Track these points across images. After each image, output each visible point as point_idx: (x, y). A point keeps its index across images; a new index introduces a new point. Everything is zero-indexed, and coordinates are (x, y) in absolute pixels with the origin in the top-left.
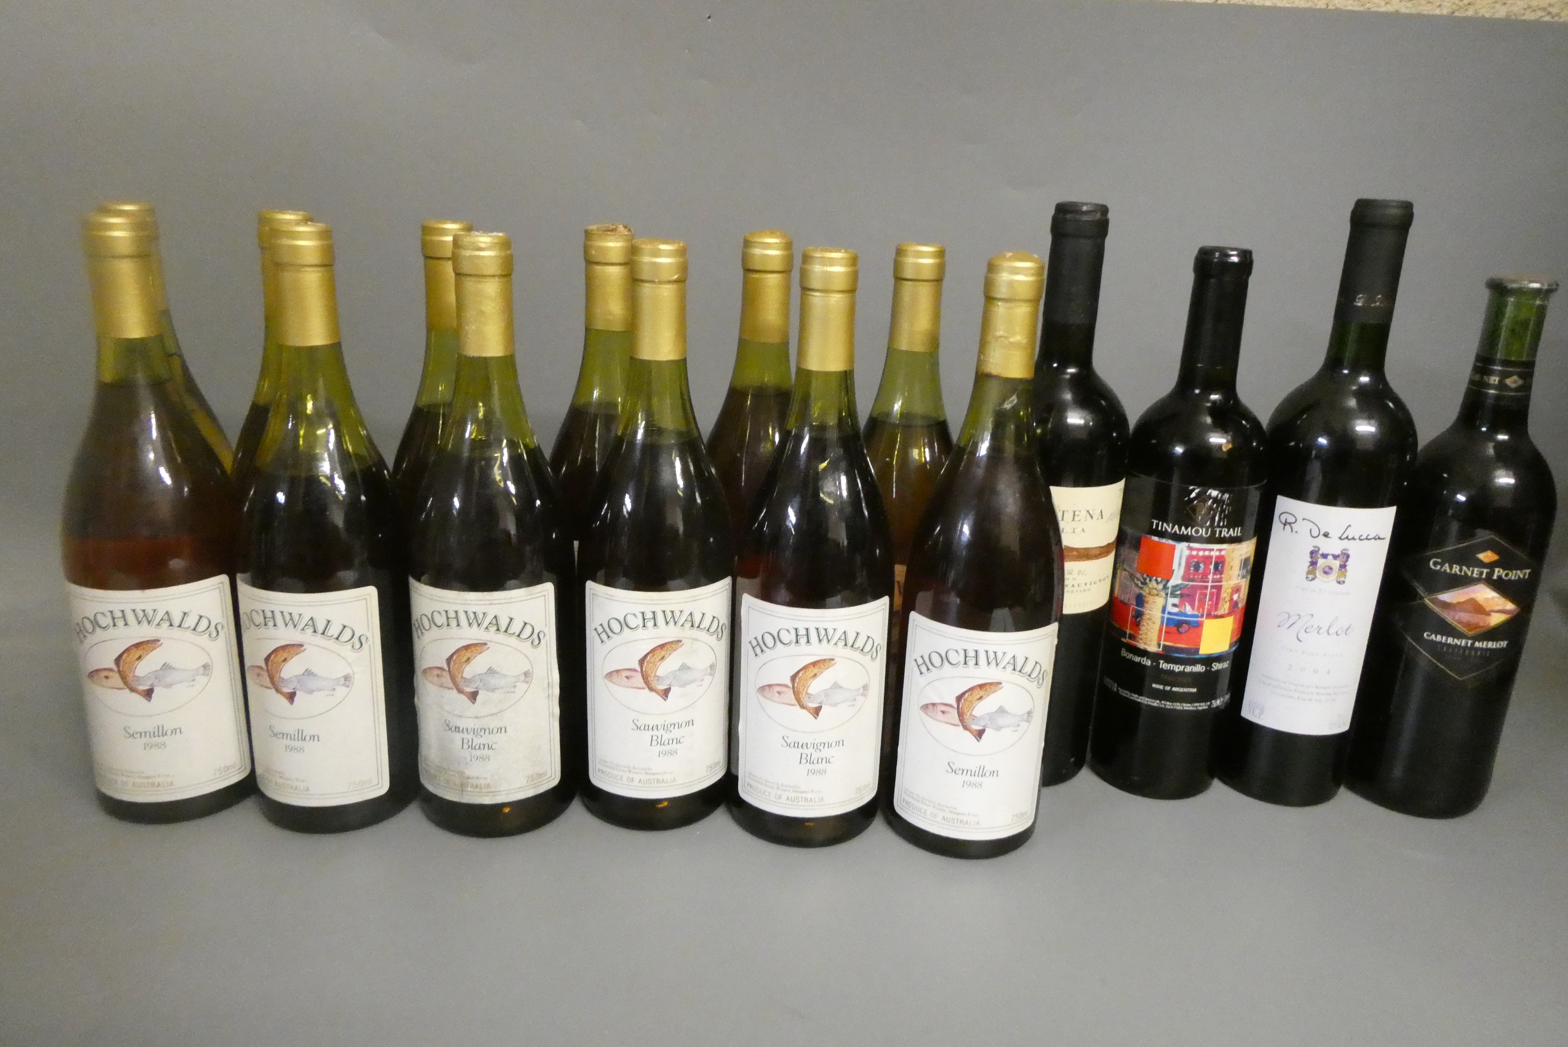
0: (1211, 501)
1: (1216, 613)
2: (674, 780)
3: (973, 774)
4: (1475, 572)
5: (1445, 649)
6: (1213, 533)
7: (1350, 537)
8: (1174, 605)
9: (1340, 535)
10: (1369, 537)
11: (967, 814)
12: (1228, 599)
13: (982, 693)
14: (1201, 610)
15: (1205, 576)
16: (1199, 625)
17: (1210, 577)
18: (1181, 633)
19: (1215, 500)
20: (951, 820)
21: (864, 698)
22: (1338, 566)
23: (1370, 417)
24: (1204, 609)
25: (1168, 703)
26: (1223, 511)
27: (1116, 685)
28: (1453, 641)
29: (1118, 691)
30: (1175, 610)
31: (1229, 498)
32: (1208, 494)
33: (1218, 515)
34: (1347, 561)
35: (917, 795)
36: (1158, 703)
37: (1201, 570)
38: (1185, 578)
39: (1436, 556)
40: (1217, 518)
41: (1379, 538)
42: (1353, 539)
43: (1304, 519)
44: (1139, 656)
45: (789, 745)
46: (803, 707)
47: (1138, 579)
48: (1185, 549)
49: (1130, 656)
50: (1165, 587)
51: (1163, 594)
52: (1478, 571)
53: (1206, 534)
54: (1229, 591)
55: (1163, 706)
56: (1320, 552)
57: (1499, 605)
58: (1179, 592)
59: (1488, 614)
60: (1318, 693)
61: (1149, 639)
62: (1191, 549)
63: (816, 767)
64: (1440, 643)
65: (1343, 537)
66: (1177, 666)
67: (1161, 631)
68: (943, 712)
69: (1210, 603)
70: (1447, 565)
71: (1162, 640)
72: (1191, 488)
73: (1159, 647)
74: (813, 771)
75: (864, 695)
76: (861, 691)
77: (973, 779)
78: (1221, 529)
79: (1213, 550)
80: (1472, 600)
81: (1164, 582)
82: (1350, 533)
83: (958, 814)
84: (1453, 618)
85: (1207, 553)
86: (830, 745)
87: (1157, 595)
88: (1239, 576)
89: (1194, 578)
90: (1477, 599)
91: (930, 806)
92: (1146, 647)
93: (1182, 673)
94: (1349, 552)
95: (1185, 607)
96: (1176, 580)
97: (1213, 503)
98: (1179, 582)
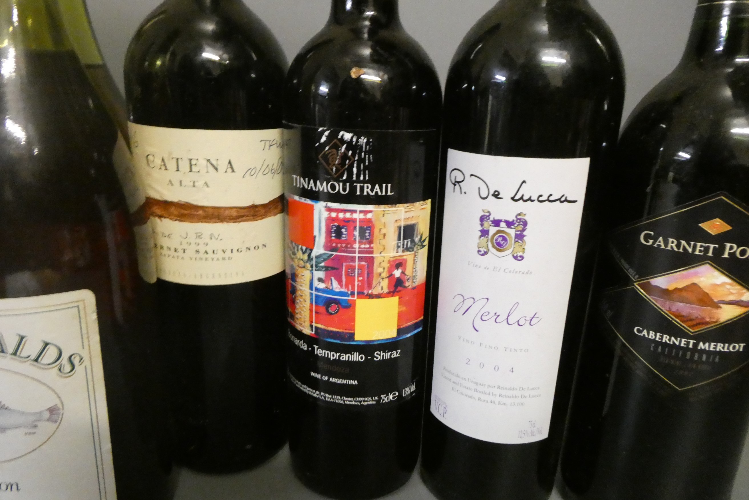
0: (345, 146)
1: (370, 292)
4: (698, 248)
5: (660, 349)
6: (353, 189)
7: (525, 198)
8: (320, 280)
9: (512, 196)
10: (551, 198)
12: (384, 275)
14: (350, 288)
15: (350, 243)
16: (350, 306)
17: (356, 246)
18: (331, 314)
19: (350, 144)
22: (513, 236)
23: (562, 47)
24: (354, 285)
25: (327, 395)
26: (361, 161)
28: (670, 340)
30: (322, 286)
31: (367, 143)
32: (339, 137)
33: (355, 165)
34: (524, 230)
36: (317, 395)
37: (344, 237)
38: (328, 247)
39: (648, 227)
40: (355, 170)
41: (566, 200)
42: (530, 199)
43: (472, 175)
44: (297, 338)
47: (290, 248)
48: (323, 210)
49: (292, 338)
50: (310, 259)
51: (308, 265)
52: (701, 246)
53: (344, 190)
54: (386, 265)
55: (323, 398)
56: (491, 218)
57: (732, 294)
58: (323, 264)
59: (716, 305)
60: (500, 395)
61: (303, 320)
62: (330, 210)
64: (654, 341)
65: (517, 198)
66: (332, 353)
67: (311, 310)
69: (361, 278)
70: (661, 239)
71: (314, 321)
72: (320, 129)
73: (312, 331)
78: (362, 185)
79: (354, 211)
80: (694, 284)
81: (308, 252)
82: (526, 192)
84: (669, 310)
85: (348, 215)
87: (304, 267)
88: (398, 247)
89: (336, 246)
90: (701, 285)
92: (302, 328)
93: (337, 362)
94: (526, 218)
95: (332, 283)
96: (319, 250)
97: (347, 149)
98: (322, 251)
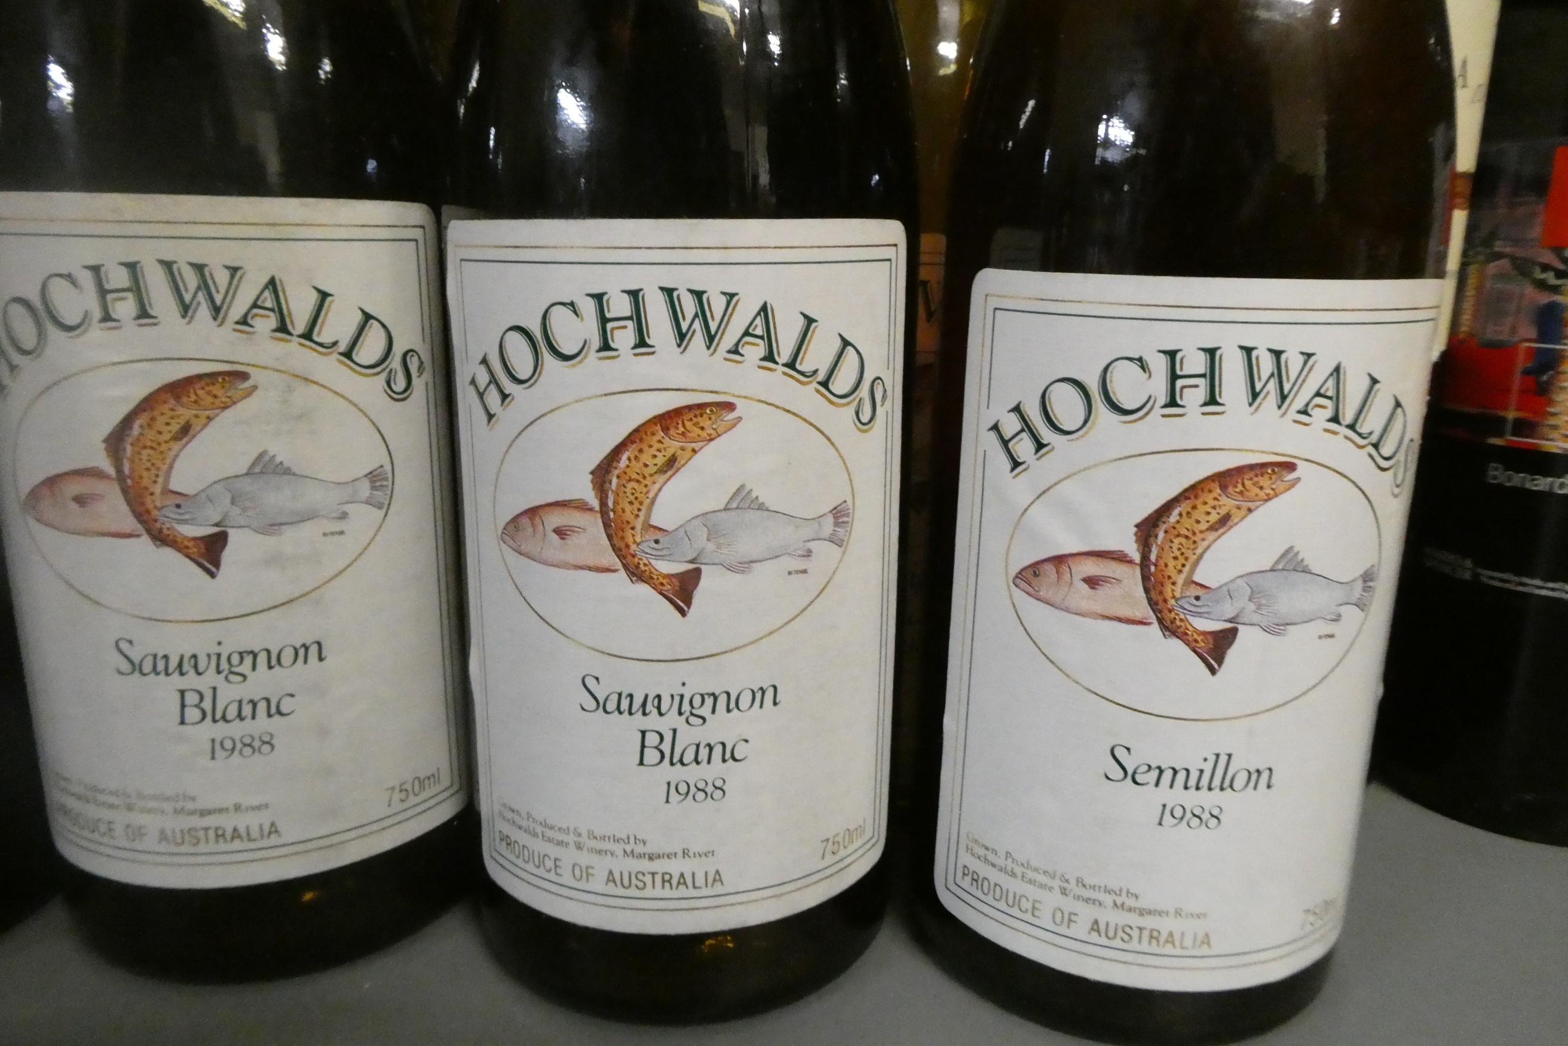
2: (274, 830)
3: (1192, 782)
11: (1172, 911)
13: (1227, 503)
20: (1120, 933)
21: (836, 551)
27: (1468, 563)
29: (1476, 576)
35: (1008, 854)
44: (1546, 474)
45: (601, 706)
46: (637, 573)
47: (1545, 268)
49: (1518, 479)
63: (692, 774)
68: (1092, 582)
74: (683, 788)
75: (836, 541)
76: (828, 526)
77: (1192, 799)
83: (1142, 912)
86: (733, 703)
91: (1051, 889)
